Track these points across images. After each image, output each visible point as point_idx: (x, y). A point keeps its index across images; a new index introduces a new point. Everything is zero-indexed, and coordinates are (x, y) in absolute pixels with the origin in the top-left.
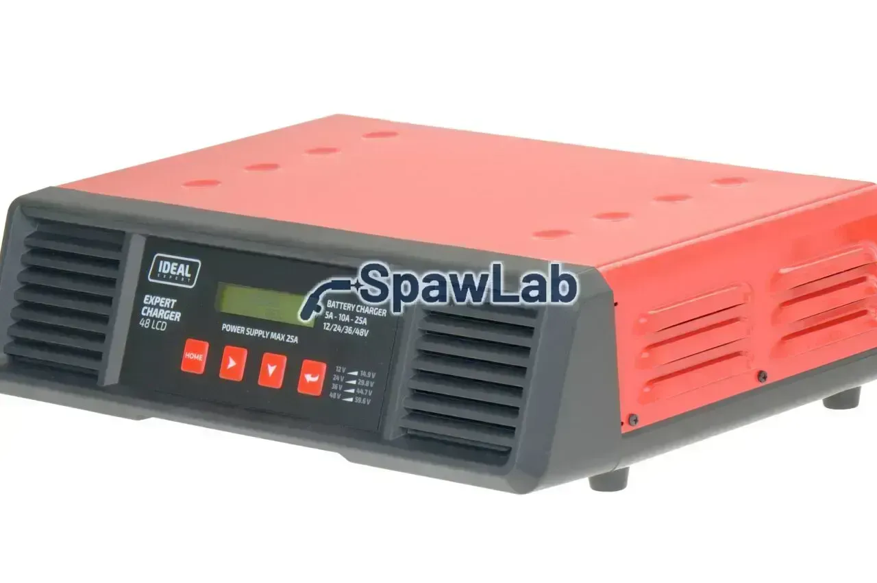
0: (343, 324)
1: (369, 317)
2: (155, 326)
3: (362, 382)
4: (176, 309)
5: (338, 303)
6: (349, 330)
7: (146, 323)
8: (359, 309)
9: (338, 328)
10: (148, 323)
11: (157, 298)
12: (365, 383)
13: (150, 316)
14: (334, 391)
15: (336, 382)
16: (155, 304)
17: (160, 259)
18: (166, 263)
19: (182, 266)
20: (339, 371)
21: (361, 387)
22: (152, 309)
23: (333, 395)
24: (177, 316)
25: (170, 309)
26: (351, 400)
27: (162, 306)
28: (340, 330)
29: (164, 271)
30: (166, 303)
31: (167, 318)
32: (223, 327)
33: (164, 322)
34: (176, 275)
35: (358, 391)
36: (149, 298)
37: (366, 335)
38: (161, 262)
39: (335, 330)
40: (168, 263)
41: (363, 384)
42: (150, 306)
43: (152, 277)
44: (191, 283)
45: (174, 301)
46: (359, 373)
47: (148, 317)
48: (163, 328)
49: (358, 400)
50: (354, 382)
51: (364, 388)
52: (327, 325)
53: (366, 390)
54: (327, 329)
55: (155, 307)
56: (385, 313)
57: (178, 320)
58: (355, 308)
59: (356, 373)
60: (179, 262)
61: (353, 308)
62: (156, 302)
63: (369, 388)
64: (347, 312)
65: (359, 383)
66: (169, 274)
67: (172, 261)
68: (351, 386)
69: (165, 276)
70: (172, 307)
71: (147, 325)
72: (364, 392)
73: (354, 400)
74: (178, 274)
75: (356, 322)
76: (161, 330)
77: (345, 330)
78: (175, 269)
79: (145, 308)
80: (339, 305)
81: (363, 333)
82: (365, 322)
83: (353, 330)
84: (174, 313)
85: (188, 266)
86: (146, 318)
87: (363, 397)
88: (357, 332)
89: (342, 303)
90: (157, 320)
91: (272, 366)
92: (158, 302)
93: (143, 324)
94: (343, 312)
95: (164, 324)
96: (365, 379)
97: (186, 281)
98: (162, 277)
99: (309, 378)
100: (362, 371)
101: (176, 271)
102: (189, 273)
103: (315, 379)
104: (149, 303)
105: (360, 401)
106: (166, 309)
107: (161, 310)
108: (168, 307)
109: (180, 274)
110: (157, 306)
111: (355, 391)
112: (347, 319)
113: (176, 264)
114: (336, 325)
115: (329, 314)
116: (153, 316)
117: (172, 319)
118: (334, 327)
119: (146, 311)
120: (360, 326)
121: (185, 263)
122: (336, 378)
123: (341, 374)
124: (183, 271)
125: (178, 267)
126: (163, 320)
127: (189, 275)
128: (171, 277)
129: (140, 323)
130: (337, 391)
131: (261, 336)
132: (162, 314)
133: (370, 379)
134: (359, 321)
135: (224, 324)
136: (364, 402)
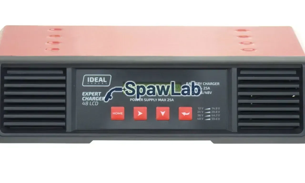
1: (211, 86)
2: (91, 104)
4: (102, 95)
7: (86, 103)
8: (204, 84)
10: (87, 103)
11: (90, 93)
12: (215, 112)
13: (88, 100)
14: (199, 117)
15: (199, 113)
16: (89, 95)
18: (91, 78)
19: (101, 78)
21: (213, 114)
22: (88, 97)
23: (199, 119)
24: (103, 99)
25: (98, 96)
26: (209, 119)
27: (94, 95)
29: (91, 81)
31: (98, 100)
32: (131, 100)
33: (96, 102)
34: (98, 82)
35: (212, 115)
36: (85, 93)
37: (211, 94)
38: (88, 78)
42: (87, 96)
43: (84, 85)
44: (107, 85)
45: (100, 93)
46: (211, 109)
47: (87, 101)
48: (97, 104)
49: (213, 119)
50: (209, 112)
51: (215, 114)
53: (217, 115)
55: (89, 97)
56: (219, 84)
59: (209, 109)
60: (99, 77)
61: (201, 83)
62: (89, 94)
63: (218, 113)
65: (212, 113)
67: (94, 77)
68: (208, 114)
69: (92, 83)
70: (99, 95)
71: (87, 104)
73: (211, 119)
74: (99, 81)
76: (96, 105)
79: (84, 97)
81: (208, 93)
82: (209, 88)
83: (203, 92)
84: (101, 97)
85: (104, 78)
86: (85, 101)
87: (215, 117)
88: (206, 93)
90: (92, 101)
91: (163, 112)
92: (91, 94)
93: (84, 104)
95: (97, 103)
96: (215, 110)
97: (104, 84)
98: (90, 83)
99: (184, 114)
100: (212, 108)
101: (98, 80)
102: (105, 80)
103: (188, 114)
104: (86, 95)
105: (214, 119)
106: (96, 96)
107: (93, 97)
108: (97, 95)
109: (101, 81)
110: (91, 96)
113: (97, 78)
116: (89, 100)
117: (101, 100)
119: (84, 99)
120: (207, 91)
123: (201, 110)
125: (98, 79)
126: (96, 101)
127: (106, 81)
128: (95, 83)
129: (83, 104)
130: (201, 117)
131: (153, 101)
132: (94, 98)
133: (218, 110)
134: (205, 88)
135: (131, 99)
136: (216, 119)
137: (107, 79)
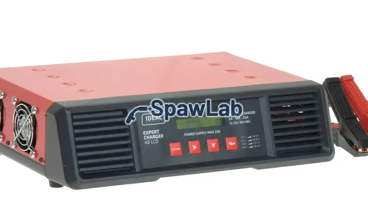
0: (238, 121)
1: (248, 115)
2: (152, 142)
3: (254, 139)
4: (160, 133)
6: (242, 122)
7: (148, 142)
8: (243, 113)
9: (236, 123)
11: (149, 131)
12: (256, 139)
14: (243, 146)
15: (243, 142)
16: (149, 134)
17: (145, 116)
18: (148, 117)
20: (243, 138)
21: (254, 141)
22: (149, 136)
23: (244, 147)
25: (157, 134)
26: (252, 147)
27: (153, 134)
29: (149, 120)
30: (155, 132)
31: (157, 138)
32: (185, 135)
35: (254, 143)
36: (146, 133)
37: (250, 122)
40: (150, 117)
41: (255, 140)
45: (158, 130)
46: (252, 137)
47: (148, 140)
48: (157, 142)
49: (255, 146)
50: (251, 140)
51: (256, 141)
52: (231, 123)
53: (257, 142)
56: (255, 112)
57: (163, 137)
59: (250, 137)
62: (149, 133)
63: (258, 141)
65: (253, 140)
67: (151, 115)
68: (250, 142)
69: (150, 122)
70: (158, 133)
71: (149, 143)
73: (253, 147)
75: (244, 119)
76: (156, 143)
77: (240, 123)
79: (145, 137)
81: (247, 122)
82: (247, 117)
84: (160, 135)
86: (147, 140)
87: (256, 144)
90: (153, 140)
91: (213, 144)
92: (151, 132)
95: (157, 141)
96: (255, 138)
98: (148, 122)
99: (231, 144)
103: (234, 144)
104: (146, 134)
106: (155, 134)
108: (156, 133)
110: (151, 134)
111: (253, 143)
112: (239, 118)
115: (230, 118)
116: (150, 139)
117: (160, 138)
118: (234, 122)
119: (146, 138)
120: (246, 120)
123: (244, 139)
126: (156, 139)
129: (145, 143)
130: (245, 145)
131: (203, 134)
132: (154, 137)
133: (257, 137)
135: (185, 134)
136: (258, 146)
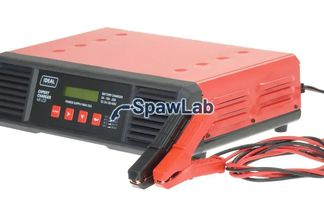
0: (107, 101)
1: (117, 99)
2: (42, 101)
4: (49, 95)
5: (106, 93)
6: (109, 103)
8: (113, 96)
9: (106, 102)
10: (40, 100)
11: (43, 91)
12: (115, 122)
17: (44, 77)
18: (46, 79)
19: (52, 80)
20: (106, 117)
23: (104, 126)
24: (50, 97)
25: (47, 95)
28: (106, 103)
29: (45, 82)
30: (46, 93)
31: (46, 98)
32: (66, 102)
35: (113, 124)
36: (40, 91)
37: (115, 105)
38: (44, 79)
39: (105, 103)
40: (47, 79)
42: (40, 94)
43: (41, 84)
44: (55, 86)
45: (49, 92)
47: (40, 97)
48: (45, 101)
49: (113, 127)
50: (111, 121)
52: (102, 101)
53: (115, 124)
54: (102, 102)
56: (122, 97)
57: (50, 99)
58: (112, 96)
60: (51, 78)
61: (111, 95)
62: (42, 92)
64: (109, 97)
66: (47, 82)
67: (48, 78)
69: (45, 83)
70: (48, 94)
72: (115, 125)
73: (111, 127)
74: (50, 83)
75: (112, 100)
76: (44, 102)
77: (108, 103)
78: (49, 81)
79: (39, 94)
80: (106, 94)
82: (115, 100)
83: (111, 103)
85: (54, 80)
86: (39, 98)
87: (114, 126)
88: (113, 104)
89: (107, 94)
90: (43, 98)
91: (83, 115)
93: (38, 100)
94: (107, 97)
97: (53, 85)
98: (45, 84)
99: (95, 119)
101: (50, 82)
102: (54, 82)
103: (98, 120)
104: (40, 93)
106: (46, 95)
107: (44, 95)
108: (47, 94)
109: (51, 83)
110: (43, 94)
111: (111, 124)
112: (109, 99)
113: (50, 79)
114: (105, 101)
115: (103, 97)
117: (48, 98)
118: (104, 102)
119: (39, 95)
120: (113, 102)
121: (53, 79)
122: (105, 120)
124: (52, 82)
125: (50, 80)
126: (45, 99)
127: (54, 83)
128: (48, 84)
130: (105, 124)
131: (79, 105)
132: (44, 96)
133: (117, 120)
134: (113, 100)
135: (66, 100)
136: (114, 128)
137: (55, 80)
